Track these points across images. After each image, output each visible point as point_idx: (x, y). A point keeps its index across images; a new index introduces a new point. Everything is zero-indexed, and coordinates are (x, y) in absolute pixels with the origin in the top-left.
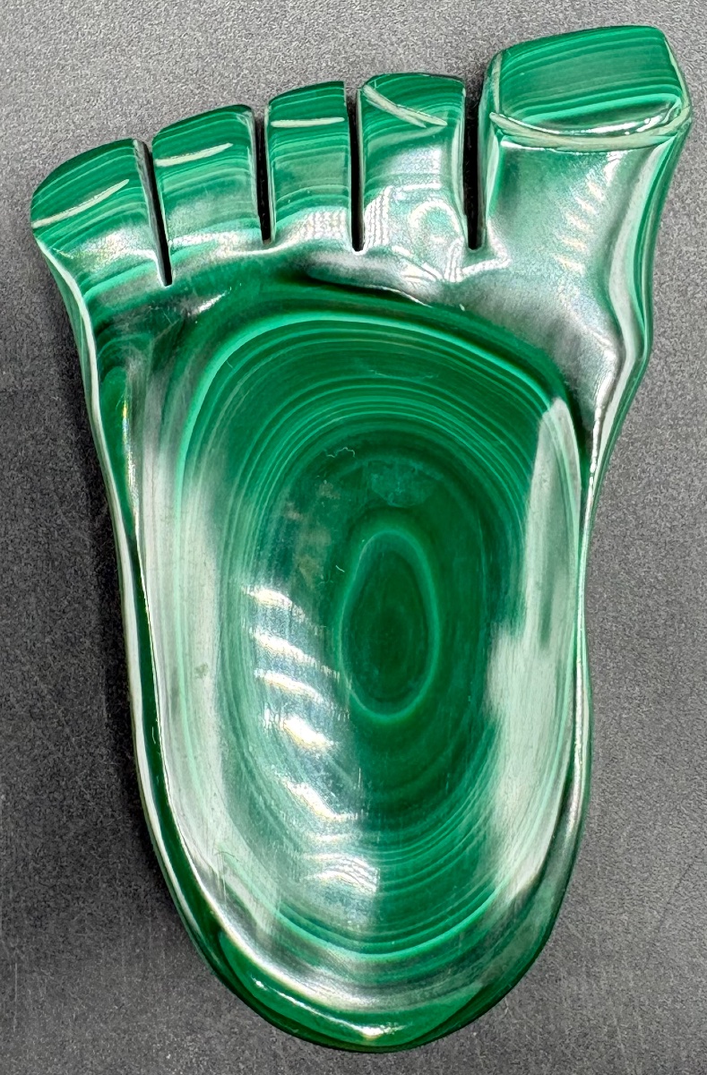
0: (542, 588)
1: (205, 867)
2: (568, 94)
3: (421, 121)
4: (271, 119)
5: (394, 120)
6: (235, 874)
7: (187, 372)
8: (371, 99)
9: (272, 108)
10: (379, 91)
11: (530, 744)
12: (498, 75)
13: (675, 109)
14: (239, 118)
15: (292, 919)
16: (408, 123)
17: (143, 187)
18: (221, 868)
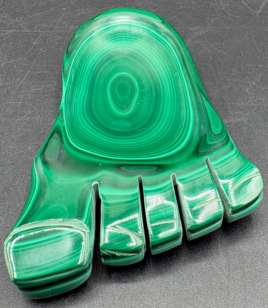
8: (139, 236)
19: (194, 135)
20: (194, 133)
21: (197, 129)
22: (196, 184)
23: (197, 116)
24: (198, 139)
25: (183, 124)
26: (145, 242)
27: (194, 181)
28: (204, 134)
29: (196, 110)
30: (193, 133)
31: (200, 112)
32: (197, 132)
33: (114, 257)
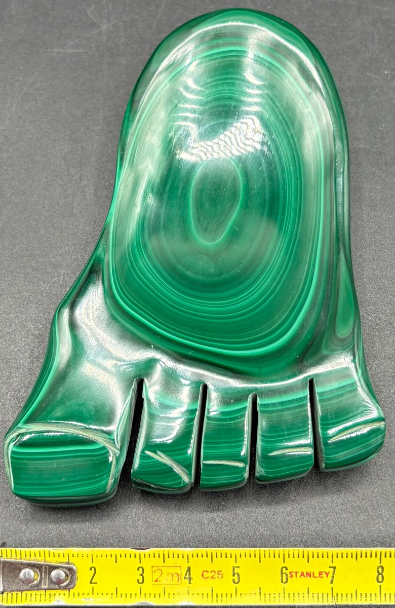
0: (134, 204)
1: (319, 95)
2: (73, 459)
3: (159, 455)
4: (244, 468)
5: (174, 458)
6: (305, 92)
7: (306, 332)
8: (186, 473)
9: (243, 475)
10: (180, 478)
11: (152, 132)
12: (110, 478)
13: (14, 441)
14: (263, 472)
15: (279, 70)
16: (167, 455)
17: (321, 436)
18: (311, 96)
19: (305, 326)
20: (307, 321)
21: (314, 315)
22: (284, 418)
23: (321, 289)
24: (309, 337)
25: (296, 294)
26: (193, 481)
27: (282, 413)
28: (321, 330)
29: (324, 277)
30: (305, 321)
31: (328, 283)
32: (311, 322)
33: (149, 487)
